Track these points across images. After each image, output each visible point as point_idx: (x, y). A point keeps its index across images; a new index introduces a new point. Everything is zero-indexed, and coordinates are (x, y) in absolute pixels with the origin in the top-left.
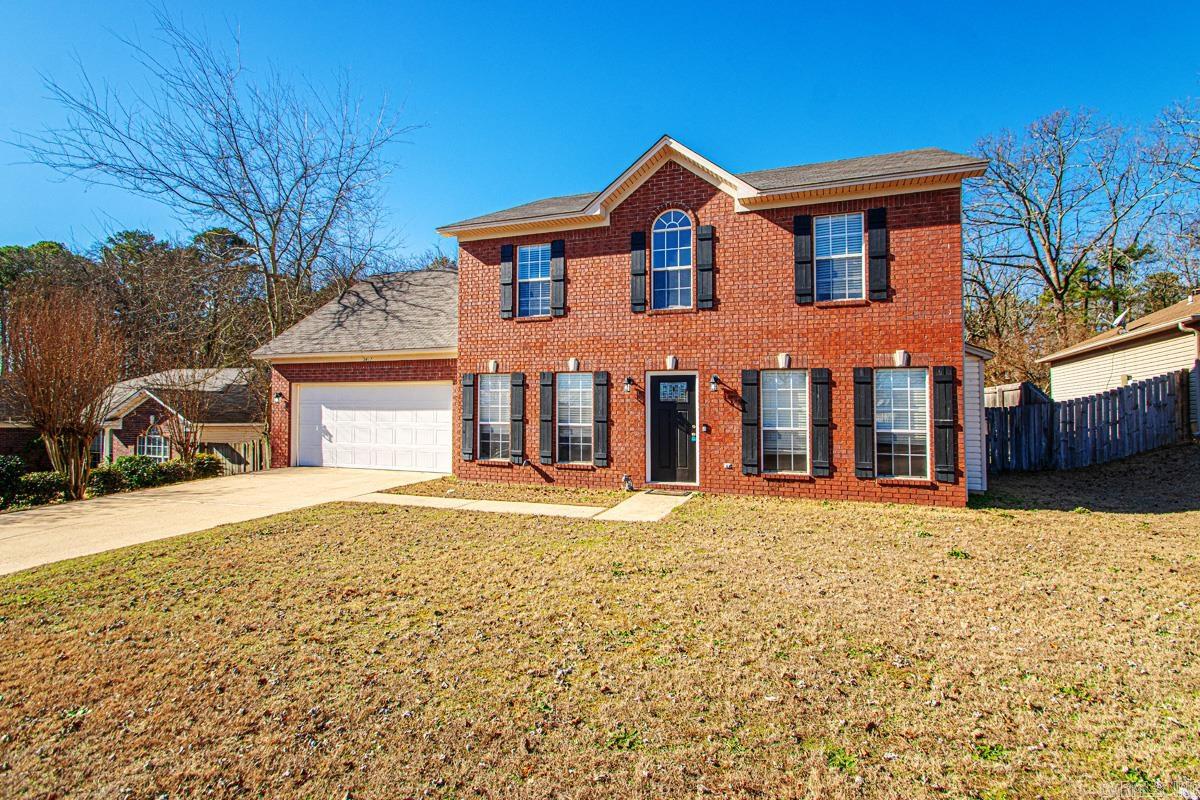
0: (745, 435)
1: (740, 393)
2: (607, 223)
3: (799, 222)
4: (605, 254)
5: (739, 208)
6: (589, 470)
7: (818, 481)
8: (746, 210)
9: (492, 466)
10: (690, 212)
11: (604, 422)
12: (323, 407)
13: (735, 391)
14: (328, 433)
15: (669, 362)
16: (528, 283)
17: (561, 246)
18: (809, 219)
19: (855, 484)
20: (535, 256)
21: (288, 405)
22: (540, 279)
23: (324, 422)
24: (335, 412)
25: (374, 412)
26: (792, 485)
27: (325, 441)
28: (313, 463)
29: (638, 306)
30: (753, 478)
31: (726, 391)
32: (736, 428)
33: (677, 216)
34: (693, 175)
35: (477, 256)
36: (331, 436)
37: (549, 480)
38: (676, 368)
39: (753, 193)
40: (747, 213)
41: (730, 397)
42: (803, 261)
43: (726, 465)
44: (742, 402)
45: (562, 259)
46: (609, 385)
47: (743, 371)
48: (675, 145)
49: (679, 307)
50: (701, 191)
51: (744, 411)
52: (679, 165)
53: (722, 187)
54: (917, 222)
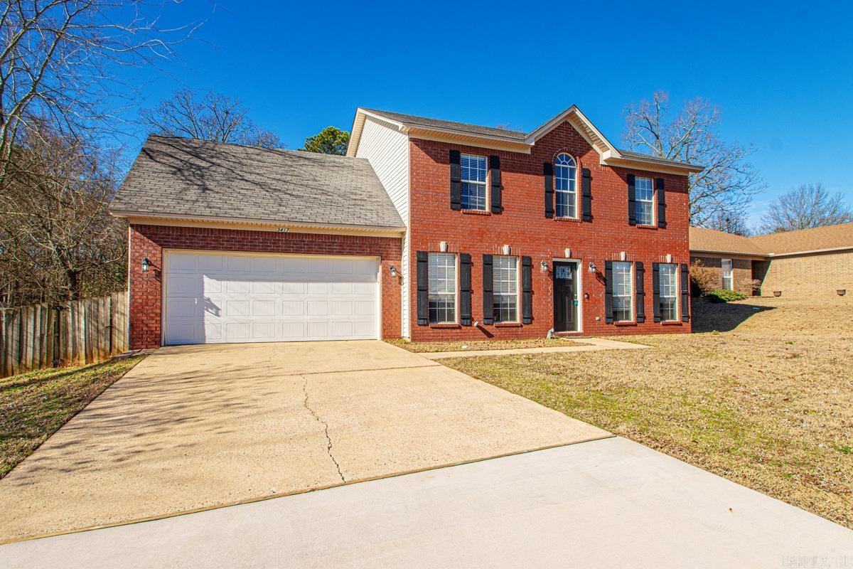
0: (607, 298)
1: (604, 275)
2: (528, 152)
3: (629, 177)
4: (526, 173)
5: (602, 162)
6: (518, 327)
7: (639, 325)
8: (606, 164)
9: (444, 328)
10: (577, 157)
11: (527, 292)
12: (206, 279)
13: (601, 273)
14: (213, 306)
15: (567, 252)
16: (467, 183)
17: (496, 161)
18: (634, 176)
19: (654, 326)
20: (474, 163)
21: (159, 275)
22: (477, 182)
23: (206, 295)
24: (224, 283)
25: (280, 284)
26: (627, 328)
27: (208, 316)
28: (193, 340)
29: (549, 213)
30: (610, 325)
31: (597, 273)
32: (602, 295)
33: (568, 158)
34: (578, 134)
35: (428, 153)
36: (218, 309)
37: (490, 336)
38: (571, 257)
39: (618, 156)
40: (606, 166)
41: (598, 277)
42: (632, 201)
43: (597, 318)
44: (605, 280)
45: (499, 171)
46: (531, 266)
47: (606, 261)
48: (578, 113)
49: (568, 217)
50: (581, 146)
51: (606, 285)
52: (571, 126)
53: (594, 146)
54: (674, 190)
